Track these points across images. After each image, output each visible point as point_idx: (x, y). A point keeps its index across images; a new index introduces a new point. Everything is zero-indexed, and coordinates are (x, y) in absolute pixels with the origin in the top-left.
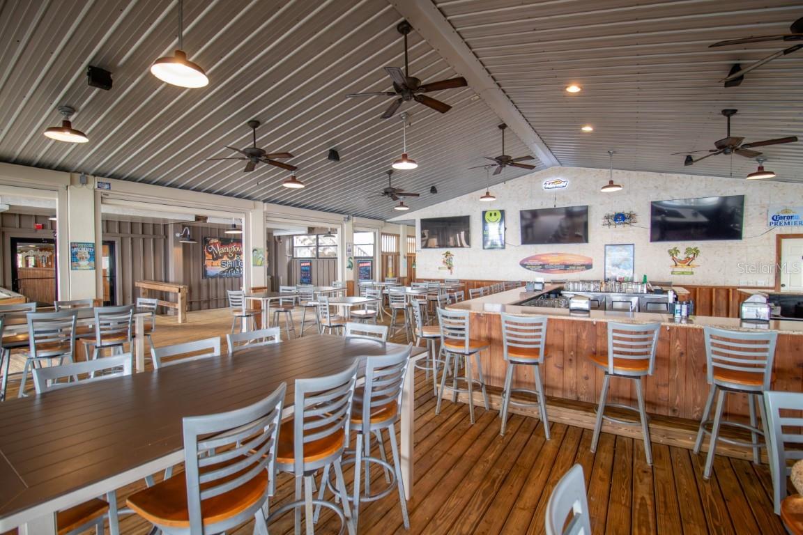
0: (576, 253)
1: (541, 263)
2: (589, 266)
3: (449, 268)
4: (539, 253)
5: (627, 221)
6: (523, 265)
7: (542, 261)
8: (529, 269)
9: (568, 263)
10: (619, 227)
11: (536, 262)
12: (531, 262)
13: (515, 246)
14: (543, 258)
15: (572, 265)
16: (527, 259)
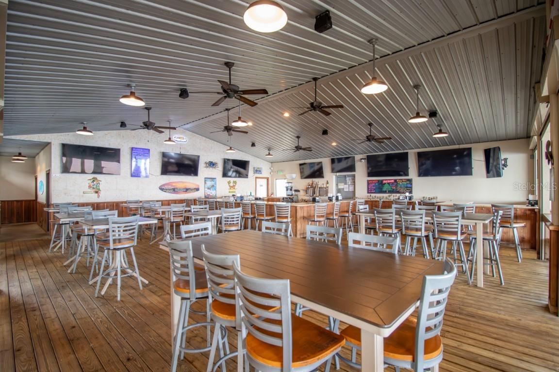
0: (191, 181)
1: (172, 187)
2: (198, 189)
3: (97, 192)
4: (171, 181)
5: (214, 166)
6: (161, 189)
7: (174, 186)
8: (165, 192)
9: (188, 187)
10: (211, 168)
11: (170, 187)
12: (166, 187)
13: (155, 176)
14: (174, 184)
15: (190, 189)
16: (164, 185)
